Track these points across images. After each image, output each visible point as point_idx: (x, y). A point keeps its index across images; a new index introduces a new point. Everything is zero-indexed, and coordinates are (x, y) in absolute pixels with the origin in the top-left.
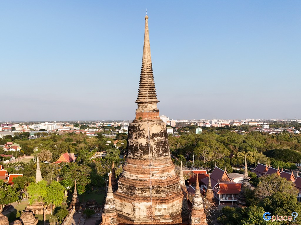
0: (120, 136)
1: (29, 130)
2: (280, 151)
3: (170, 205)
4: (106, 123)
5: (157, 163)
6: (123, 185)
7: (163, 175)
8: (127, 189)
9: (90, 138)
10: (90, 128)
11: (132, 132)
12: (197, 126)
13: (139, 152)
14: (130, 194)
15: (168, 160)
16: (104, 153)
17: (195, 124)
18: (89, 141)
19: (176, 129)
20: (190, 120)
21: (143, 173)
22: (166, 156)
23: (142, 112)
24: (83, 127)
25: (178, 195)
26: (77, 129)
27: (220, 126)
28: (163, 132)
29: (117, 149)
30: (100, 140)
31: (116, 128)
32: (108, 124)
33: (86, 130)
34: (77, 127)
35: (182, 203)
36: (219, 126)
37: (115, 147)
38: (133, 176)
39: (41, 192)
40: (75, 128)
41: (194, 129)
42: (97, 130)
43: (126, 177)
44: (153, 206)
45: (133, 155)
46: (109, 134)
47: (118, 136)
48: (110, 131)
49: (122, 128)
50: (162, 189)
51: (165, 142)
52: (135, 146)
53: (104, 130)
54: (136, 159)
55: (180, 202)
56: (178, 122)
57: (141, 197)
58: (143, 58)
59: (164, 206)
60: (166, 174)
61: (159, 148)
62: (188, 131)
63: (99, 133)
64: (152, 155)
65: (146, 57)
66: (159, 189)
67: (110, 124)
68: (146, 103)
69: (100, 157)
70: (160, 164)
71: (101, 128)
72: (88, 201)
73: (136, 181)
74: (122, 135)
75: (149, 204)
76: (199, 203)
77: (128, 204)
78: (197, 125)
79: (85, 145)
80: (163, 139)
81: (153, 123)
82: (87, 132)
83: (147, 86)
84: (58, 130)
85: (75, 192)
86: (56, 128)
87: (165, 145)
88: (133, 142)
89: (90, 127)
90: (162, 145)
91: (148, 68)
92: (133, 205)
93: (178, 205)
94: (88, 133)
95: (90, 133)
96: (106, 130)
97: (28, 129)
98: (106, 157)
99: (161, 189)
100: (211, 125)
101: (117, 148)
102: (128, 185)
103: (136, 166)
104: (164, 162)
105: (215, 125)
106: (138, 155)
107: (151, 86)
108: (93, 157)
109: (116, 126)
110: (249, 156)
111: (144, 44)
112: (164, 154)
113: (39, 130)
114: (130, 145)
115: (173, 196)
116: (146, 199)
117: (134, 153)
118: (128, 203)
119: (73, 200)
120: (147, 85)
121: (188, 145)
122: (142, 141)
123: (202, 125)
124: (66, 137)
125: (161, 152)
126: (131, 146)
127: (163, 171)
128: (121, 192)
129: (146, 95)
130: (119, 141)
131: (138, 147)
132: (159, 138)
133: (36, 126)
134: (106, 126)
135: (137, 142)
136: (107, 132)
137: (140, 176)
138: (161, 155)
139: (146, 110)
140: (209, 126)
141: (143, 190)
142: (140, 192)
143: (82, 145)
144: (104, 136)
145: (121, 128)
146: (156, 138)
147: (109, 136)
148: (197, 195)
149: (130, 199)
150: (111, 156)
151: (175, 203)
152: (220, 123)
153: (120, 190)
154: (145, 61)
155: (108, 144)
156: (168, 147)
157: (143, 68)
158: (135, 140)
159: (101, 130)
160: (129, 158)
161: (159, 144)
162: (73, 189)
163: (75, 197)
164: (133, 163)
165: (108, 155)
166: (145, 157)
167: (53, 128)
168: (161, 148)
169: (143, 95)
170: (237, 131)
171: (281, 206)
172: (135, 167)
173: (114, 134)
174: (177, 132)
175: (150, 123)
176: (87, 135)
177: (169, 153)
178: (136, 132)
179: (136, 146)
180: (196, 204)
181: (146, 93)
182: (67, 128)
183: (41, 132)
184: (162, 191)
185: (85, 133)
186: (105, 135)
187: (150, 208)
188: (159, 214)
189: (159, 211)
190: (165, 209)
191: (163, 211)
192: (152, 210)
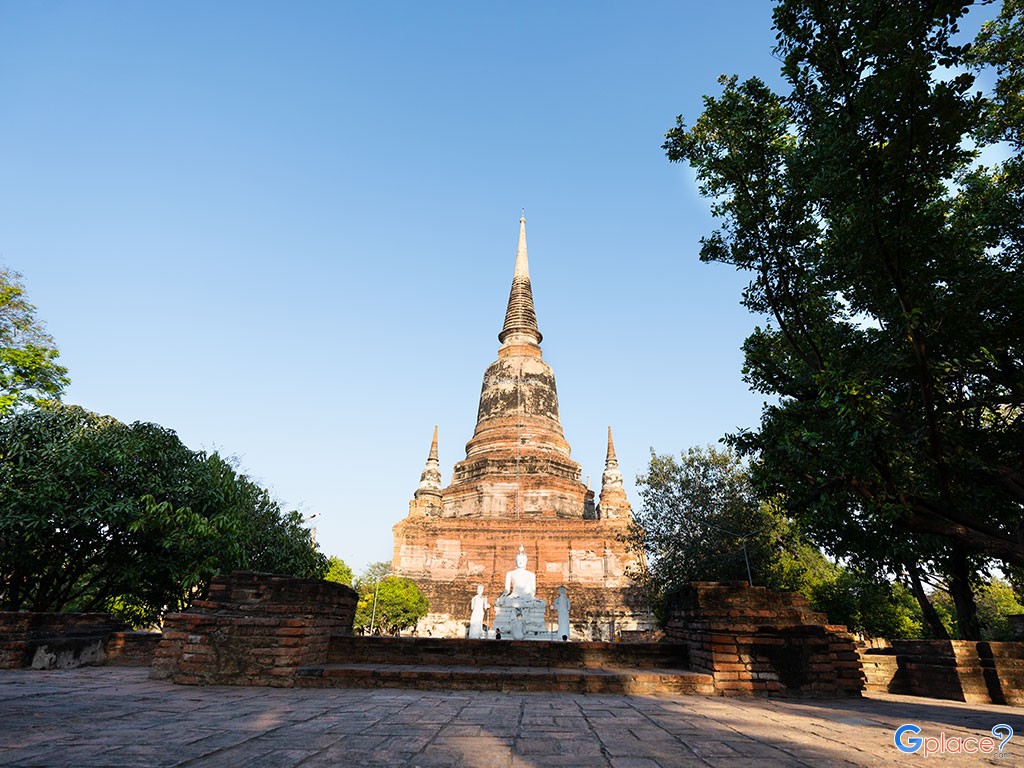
3: (556, 492)
5: (533, 424)
6: (464, 468)
7: (545, 445)
8: (471, 472)
13: (499, 406)
14: (475, 478)
15: (555, 426)
21: (505, 438)
22: (551, 418)
23: (510, 344)
25: (574, 484)
28: (547, 375)
35: (583, 504)
38: (484, 449)
44: (520, 492)
45: (489, 413)
50: (542, 464)
51: (551, 395)
52: (491, 396)
54: (493, 418)
57: (497, 477)
59: (543, 492)
60: (550, 444)
61: (538, 399)
64: (523, 409)
66: (534, 465)
70: (539, 427)
73: (490, 454)
75: (512, 486)
76: (614, 479)
77: (468, 495)
80: (547, 387)
81: (528, 358)
88: (489, 392)
90: (545, 396)
92: (479, 492)
93: (574, 502)
99: (539, 464)
102: (474, 462)
103: (493, 430)
104: (549, 427)
106: (496, 411)
112: (548, 413)
116: (506, 479)
117: (490, 408)
122: (507, 386)
125: (541, 407)
131: (497, 397)
132: (540, 383)
135: (497, 389)
137: (497, 446)
138: (542, 412)
139: (517, 342)
141: (501, 465)
142: (495, 470)
146: (532, 382)
148: (610, 466)
149: (474, 483)
151: (566, 494)
158: (493, 387)
161: (538, 393)
164: (487, 427)
166: (510, 412)
168: (542, 400)
172: (490, 433)
178: (495, 373)
179: (494, 395)
180: (609, 481)
184: (541, 468)
187: (512, 496)
188: (532, 508)
189: (533, 502)
190: (545, 498)
191: (541, 502)
192: (519, 500)
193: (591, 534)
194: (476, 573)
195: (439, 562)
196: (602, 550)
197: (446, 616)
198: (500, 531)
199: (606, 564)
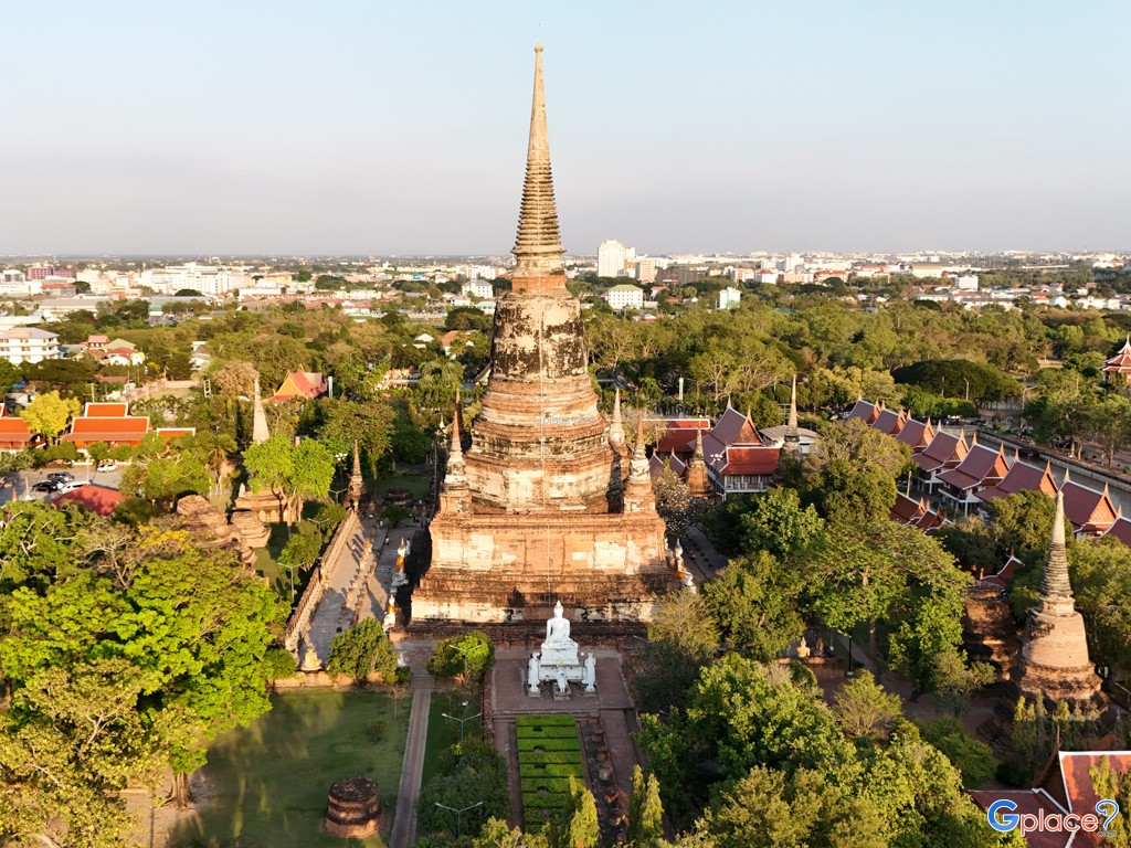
0: (461, 318)
1: (138, 291)
2: (941, 364)
3: (583, 476)
4: (407, 269)
5: (557, 391)
6: (483, 437)
7: (569, 416)
8: (492, 444)
9: (361, 325)
10: (350, 287)
11: (503, 323)
12: (726, 281)
13: (518, 367)
14: (497, 454)
15: (581, 384)
16: (412, 373)
17: (725, 273)
18: (356, 336)
19: (655, 292)
20: (714, 256)
21: (527, 412)
22: (577, 374)
23: (527, 275)
24: (326, 284)
25: (600, 457)
26: (305, 289)
27: (812, 280)
28: (571, 321)
29: (452, 361)
30: (394, 331)
31: (443, 287)
32: (413, 270)
33: (340, 295)
34: (304, 283)
35: (609, 474)
36: (807, 279)
37: (448, 354)
38: (503, 418)
39: (280, 461)
40: (301, 286)
41: (715, 292)
42: (378, 295)
43: (489, 420)
44: (546, 479)
45: (506, 372)
46: (420, 311)
47: (456, 319)
48: (424, 298)
49: (463, 288)
50: (567, 443)
51: (577, 344)
52: (508, 353)
53: (404, 295)
54: (511, 381)
55: (605, 472)
56: (664, 264)
57: (521, 460)
58: (531, 147)
59: (569, 478)
60: (576, 413)
61: (563, 357)
62: (695, 300)
63: (386, 306)
64: (546, 374)
65: (537, 145)
66: (559, 445)
67: (420, 273)
68: (535, 254)
69: (399, 385)
70: (563, 393)
71: (389, 286)
72: (390, 491)
73: (512, 429)
74: (465, 314)
75: (538, 474)
76: (640, 472)
77: (492, 475)
78: (729, 276)
79: (348, 347)
80: (572, 337)
81: (550, 301)
82: (343, 301)
83: (539, 215)
84: (242, 292)
85: (355, 470)
86: (232, 287)
87: (577, 352)
88: (505, 344)
89: (350, 283)
90: (570, 350)
91: (542, 171)
92: (504, 477)
93: (600, 477)
94: (347, 307)
95: (356, 305)
96: (408, 294)
97: (133, 287)
98: (423, 387)
99: (564, 445)
100: (781, 277)
101: (454, 357)
102: (494, 436)
103: (512, 397)
104: (574, 389)
105: (791, 278)
106: (515, 373)
107: (547, 216)
108: (379, 386)
109: (444, 281)
110: (848, 380)
111: (533, 113)
112: (574, 372)
113: (173, 293)
114: (497, 351)
115: (589, 459)
116: (531, 464)
117: (508, 368)
118: (494, 474)
119: (352, 489)
120: (539, 212)
121: (679, 349)
122: (526, 343)
123: (749, 275)
124: (279, 320)
125: (566, 367)
126: (500, 352)
127: (570, 408)
128: (479, 451)
129: (536, 236)
130: (458, 335)
131: (515, 356)
132: (564, 336)
133: (159, 278)
134: (408, 278)
135: (515, 345)
136: (413, 301)
137: (519, 419)
138: (568, 373)
139: (536, 272)
140: (770, 279)
141: (525, 446)
142: (519, 451)
143: (341, 347)
144: (406, 315)
145: (460, 289)
146: (555, 337)
147: (420, 316)
148: (638, 456)
149: (498, 465)
150: (436, 383)
151: (592, 473)
152: (814, 266)
153: (475, 449)
154: (534, 154)
155: (424, 346)
156: (582, 356)
157: (530, 172)
158: (510, 341)
159: (392, 294)
160: (496, 379)
161: (562, 349)
162: (349, 460)
163: (357, 481)
164: (505, 390)
165: (428, 378)
166: (531, 376)
167: (219, 285)
168: (566, 358)
169: (529, 236)
170: (862, 297)
171: (841, 488)
172: (509, 400)
173: (440, 310)
174: (654, 304)
175: (545, 301)
176: (347, 311)
177: (586, 368)
178: (511, 321)
179: (512, 353)
180: (635, 473)
181: (535, 231)
182: (271, 287)
183: (187, 299)
184: (567, 448)
185: (339, 307)
186: (408, 312)
187: (539, 482)
188: (558, 494)
189: (559, 488)
190: (571, 484)
191: (566, 488)
192: (545, 485)
193: (614, 529)
194: (509, 562)
195: (475, 553)
196: (625, 541)
197: (488, 605)
198: (529, 527)
199: (627, 553)
